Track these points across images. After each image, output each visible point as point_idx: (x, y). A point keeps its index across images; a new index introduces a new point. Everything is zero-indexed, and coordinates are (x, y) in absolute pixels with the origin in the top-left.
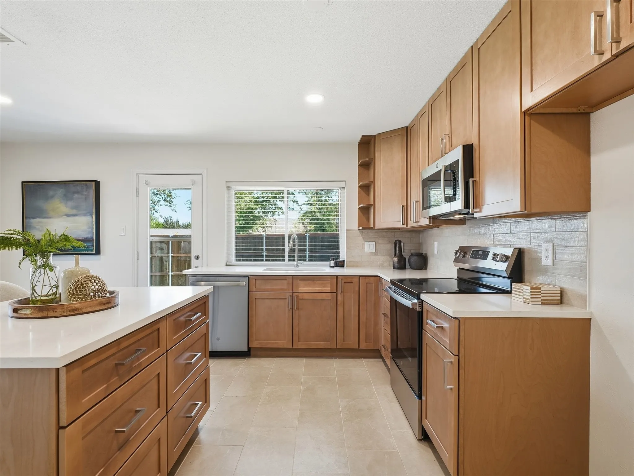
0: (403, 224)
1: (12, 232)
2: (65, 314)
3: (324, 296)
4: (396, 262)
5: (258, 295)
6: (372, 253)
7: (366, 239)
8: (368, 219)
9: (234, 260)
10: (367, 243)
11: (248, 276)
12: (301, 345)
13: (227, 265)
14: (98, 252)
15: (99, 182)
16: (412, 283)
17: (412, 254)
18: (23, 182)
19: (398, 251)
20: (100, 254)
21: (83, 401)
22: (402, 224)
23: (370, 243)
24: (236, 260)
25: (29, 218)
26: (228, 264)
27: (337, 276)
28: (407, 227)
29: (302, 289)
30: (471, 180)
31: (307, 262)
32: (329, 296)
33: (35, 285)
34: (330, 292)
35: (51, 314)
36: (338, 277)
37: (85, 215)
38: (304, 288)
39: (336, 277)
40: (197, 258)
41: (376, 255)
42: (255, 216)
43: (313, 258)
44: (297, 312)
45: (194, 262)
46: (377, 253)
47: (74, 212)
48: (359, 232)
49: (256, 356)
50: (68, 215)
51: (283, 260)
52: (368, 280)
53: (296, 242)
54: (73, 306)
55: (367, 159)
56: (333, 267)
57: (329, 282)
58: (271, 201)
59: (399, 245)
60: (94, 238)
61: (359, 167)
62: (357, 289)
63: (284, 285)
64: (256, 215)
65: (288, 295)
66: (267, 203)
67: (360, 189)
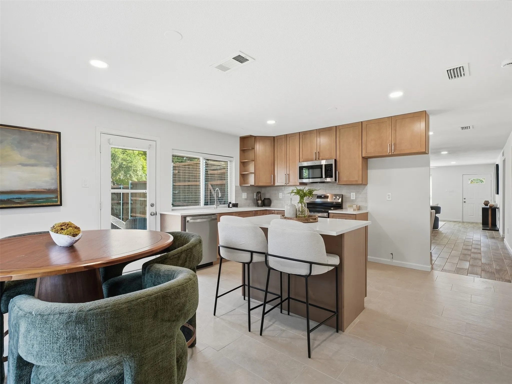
14: (59, 204)
17: (265, 199)
19: (260, 197)
20: (62, 206)
22: (272, 184)
40: (152, 205)
45: (150, 209)
48: (240, 187)
56: (231, 207)
59: (260, 194)
60: (59, 189)
67: (241, 163)
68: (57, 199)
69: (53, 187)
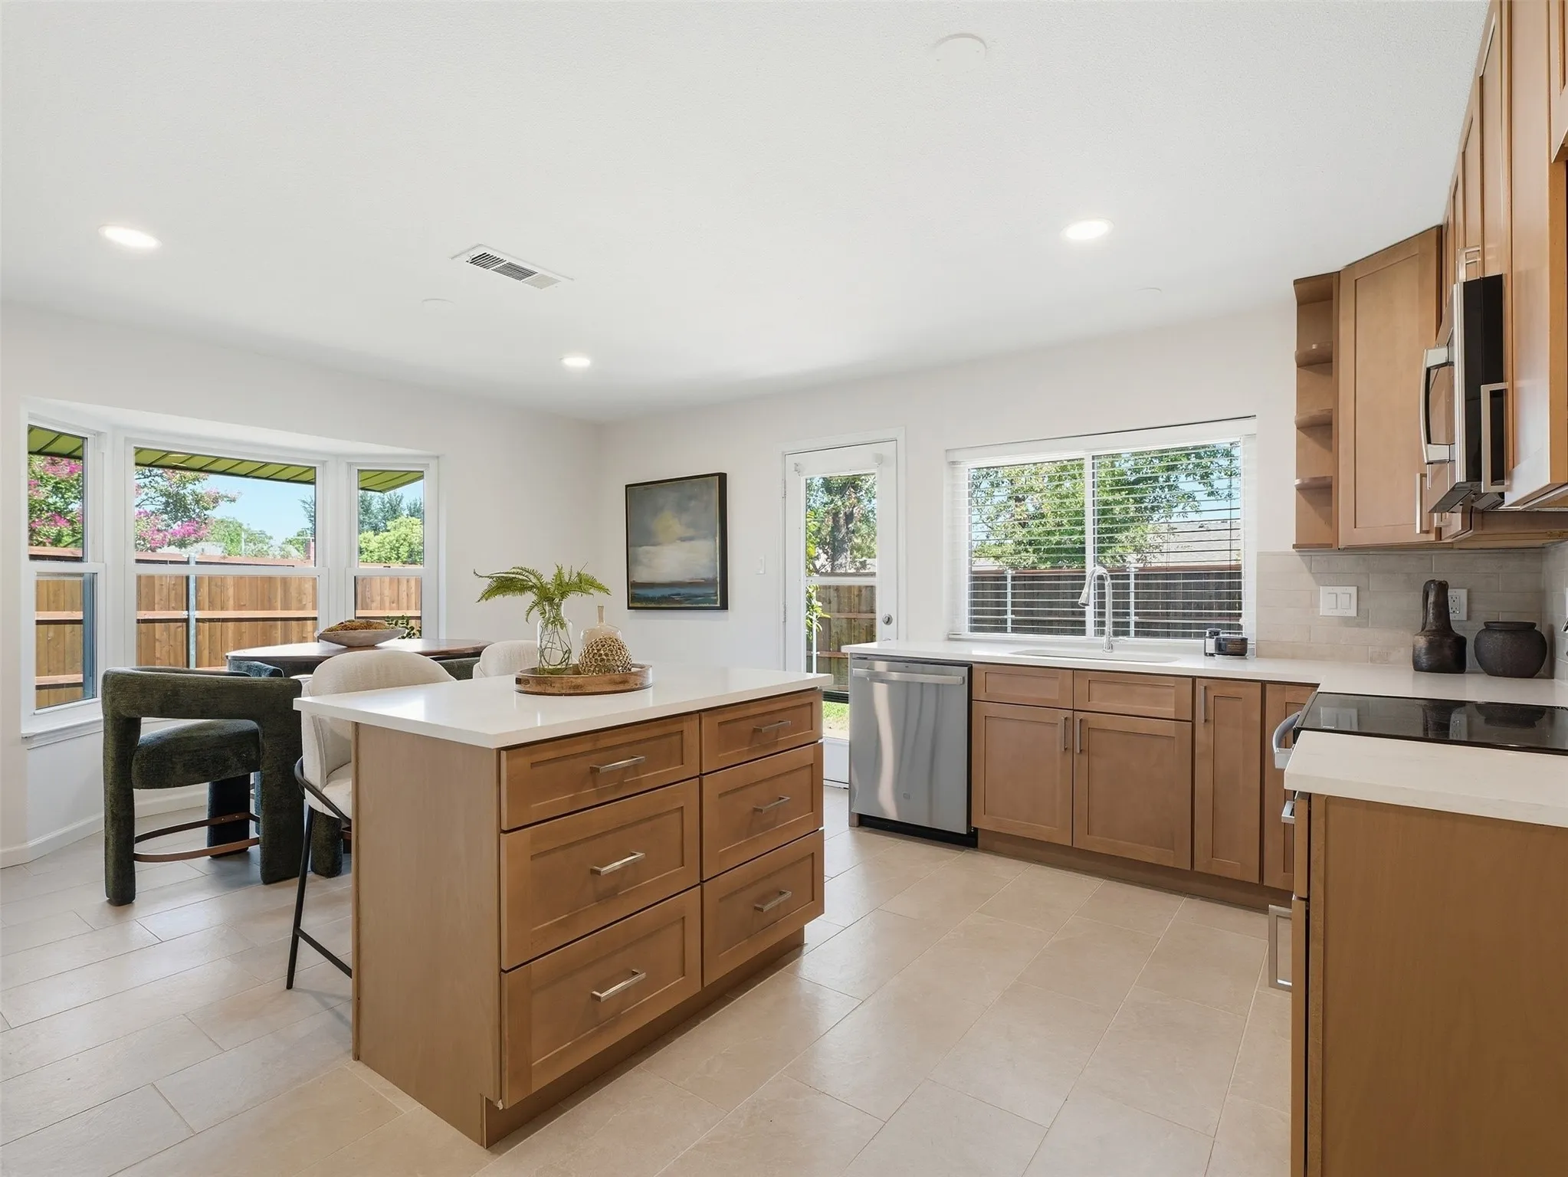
0: (1422, 531)
1: (519, 571)
2: (564, 692)
3: (1157, 727)
4: (1423, 651)
5: (992, 709)
6: (1346, 621)
7: (1324, 578)
8: (1331, 520)
9: (967, 628)
10: (1330, 589)
11: (969, 666)
12: (1096, 843)
13: (950, 639)
14: (724, 606)
15: (726, 474)
16: (1489, 720)
17: (1489, 627)
18: (627, 486)
19: (1433, 614)
20: (727, 609)
21: (533, 806)
22: (1418, 531)
23: (1338, 590)
24: (974, 630)
25: (635, 546)
26: (953, 638)
27: (1194, 678)
28: (1441, 539)
29: (1096, 704)
30: (1486, 390)
31: (1131, 640)
32: (1170, 728)
33: (546, 648)
34: (1173, 717)
35: (550, 690)
36: (1197, 679)
37: (705, 537)
38: (1102, 700)
39: (1191, 679)
40: (888, 621)
41: (1358, 625)
42: (1113, 521)
43: (1145, 630)
44: (1084, 758)
45: (880, 628)
46: (1362, 618)
47: (690, 533)
48: (1299, 558)
49: (988, 850)
50: (683, 540)
51: (1083, 632)
52: (1290, 695)
53: (1106, 587)
54: (574, 680)
55: (1314, 347)
56: (1212, 655)
57: (1172, 691)
58: (1161, 479)
59: (1437, 596)
60: (718, 579)
61: (1301, 370)
62: (1258, 718)
63: (1051, 692)
64: (1119, 517)
65: (1064, 714)
66: (1150, 484)
67: (1302, 435)
68: (715, 598)
69: (709, 575)
